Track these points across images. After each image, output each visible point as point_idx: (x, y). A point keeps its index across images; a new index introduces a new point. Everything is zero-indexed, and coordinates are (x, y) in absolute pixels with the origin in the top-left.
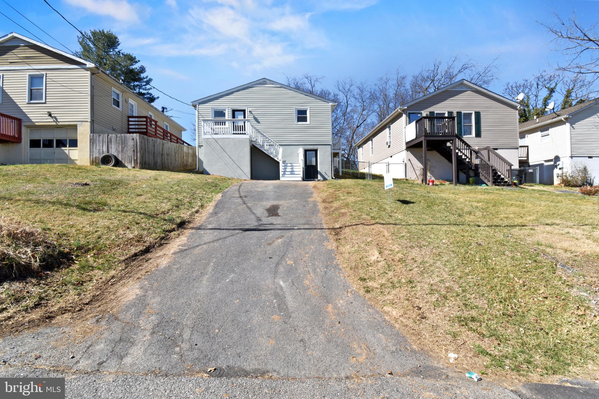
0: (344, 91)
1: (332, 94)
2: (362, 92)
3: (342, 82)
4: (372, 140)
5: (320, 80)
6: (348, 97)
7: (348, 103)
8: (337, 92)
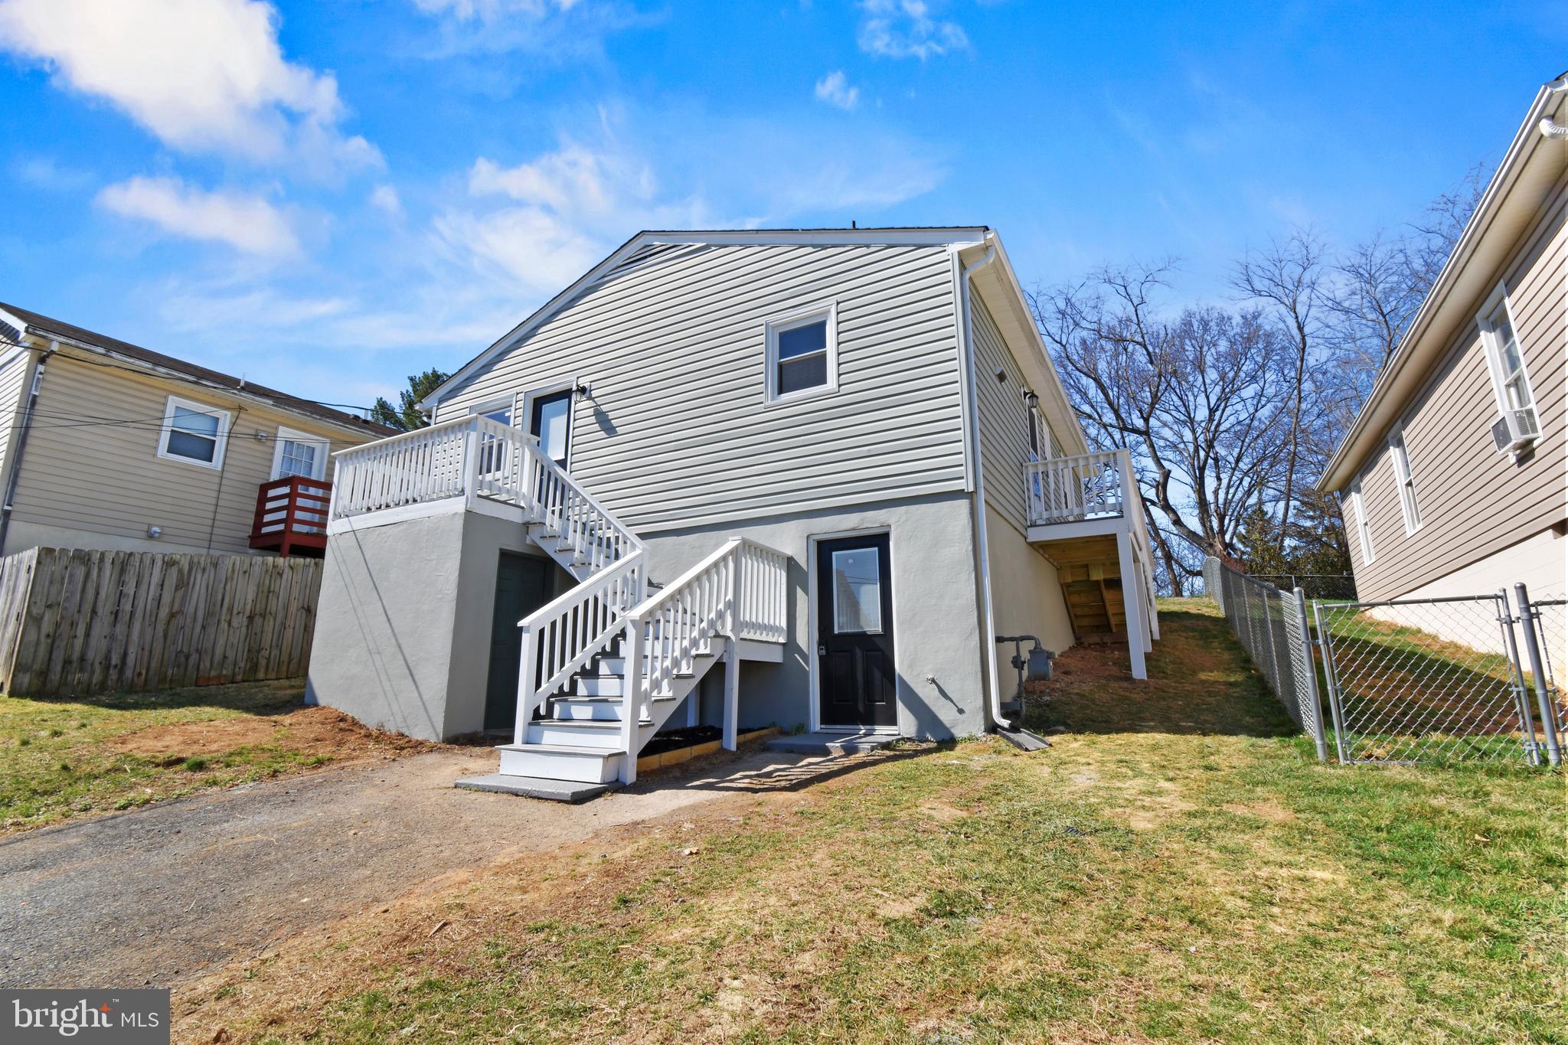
0: (1279, 292)
1: (1237, 320)
2: (1371, 280)
3: (1265, 264)
4: (1400, 443)
5: (1159, 276)
6: (1301, 310)
7: (1307, 330)
8: (1250, 304)
